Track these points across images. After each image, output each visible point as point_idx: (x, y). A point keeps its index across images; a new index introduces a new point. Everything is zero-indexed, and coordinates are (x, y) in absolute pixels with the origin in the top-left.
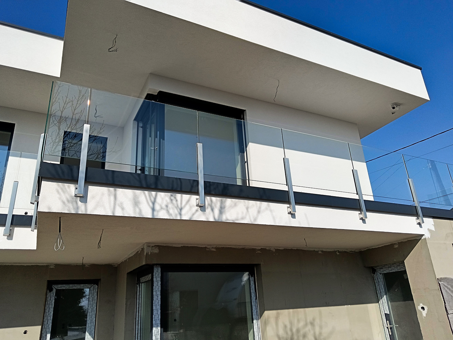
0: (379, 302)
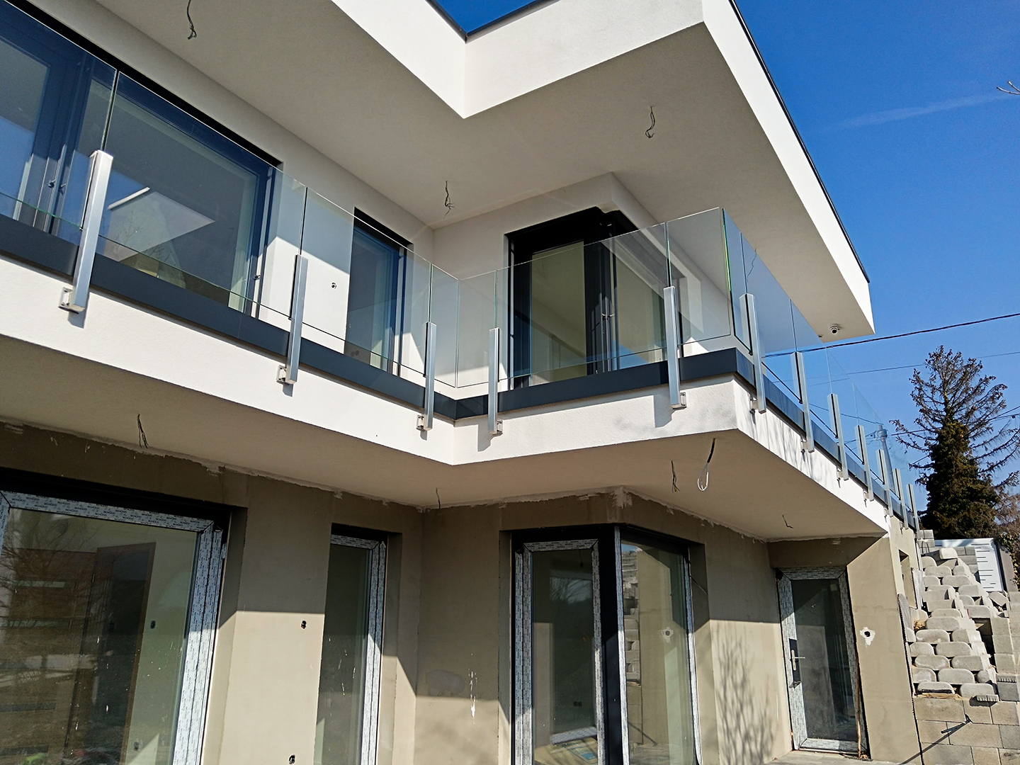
0: (782, 622)
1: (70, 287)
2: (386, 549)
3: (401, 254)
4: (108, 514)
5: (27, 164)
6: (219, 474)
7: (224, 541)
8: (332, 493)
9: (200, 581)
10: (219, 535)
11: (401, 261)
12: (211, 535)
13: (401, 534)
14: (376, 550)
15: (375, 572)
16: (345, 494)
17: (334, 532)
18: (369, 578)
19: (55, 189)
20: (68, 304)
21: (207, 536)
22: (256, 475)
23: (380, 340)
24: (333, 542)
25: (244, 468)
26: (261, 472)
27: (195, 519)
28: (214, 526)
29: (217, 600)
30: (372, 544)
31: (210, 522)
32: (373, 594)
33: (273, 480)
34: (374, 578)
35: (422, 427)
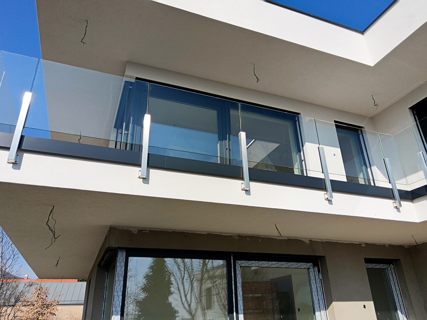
1: (243, 182)
2: (394, 267)
3: (360, 133)
4: (273, 265)
5: (218, 145)
6: (310, 243)
7: (319, 272)
8: (360, 244)
9: (314, 290)
10: (316, 269)
11: (361, 136)
12: (313, 269)
13: (400, 259)
14: (389, 268)
15: (391, 279)
16: (366, 244)
17: (366, 262)
18: (390, 282)
19: (228, 150)
20: (244, 188)
21: (311, 270)
22: (325, 241)
23: (361, 172)
24: (367, 267)
25: (319, 239)
26: (326, 240)
27: (305, 263)
28: (313, 265)
29: (323, 297)
30: (386, 266)
31: (311, 264)
32: (394, 290)
33: (332, 242)
34: (392, 282)
35: (396, 207)
